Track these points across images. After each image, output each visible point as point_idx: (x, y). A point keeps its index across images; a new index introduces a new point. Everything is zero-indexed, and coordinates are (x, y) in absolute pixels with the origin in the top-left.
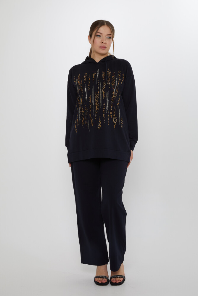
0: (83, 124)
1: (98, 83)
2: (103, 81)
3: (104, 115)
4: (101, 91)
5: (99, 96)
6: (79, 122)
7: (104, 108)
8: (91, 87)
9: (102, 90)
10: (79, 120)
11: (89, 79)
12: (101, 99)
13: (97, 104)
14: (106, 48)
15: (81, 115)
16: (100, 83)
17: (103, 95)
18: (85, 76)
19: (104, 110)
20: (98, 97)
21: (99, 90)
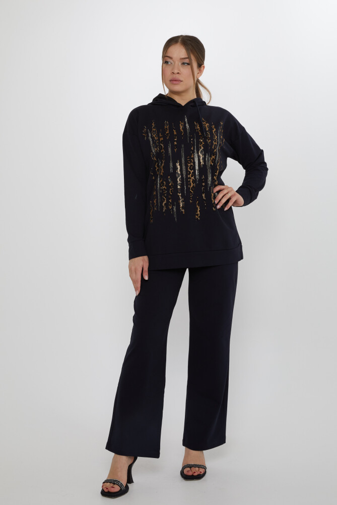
0: (164, 209)
1: (190, 140)
2: (198, 138)
3: (204, 195)
4: (196, 155)
5: (194, 163)
6: (157, 205)
7: (204, 184)
8: (179, 147)
9: (198, 153)
10: (157, 201)
11: (175, 133)
12: (197, 167)
13: (192, 176)
14: (182, 81)
15: (162, 194)
16: (194, 140)
17: (201, 161)
18: (166, 127)
19: (204, 186)
20: (192, 164)
21: (194, 152)
